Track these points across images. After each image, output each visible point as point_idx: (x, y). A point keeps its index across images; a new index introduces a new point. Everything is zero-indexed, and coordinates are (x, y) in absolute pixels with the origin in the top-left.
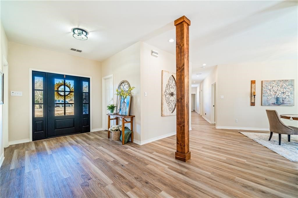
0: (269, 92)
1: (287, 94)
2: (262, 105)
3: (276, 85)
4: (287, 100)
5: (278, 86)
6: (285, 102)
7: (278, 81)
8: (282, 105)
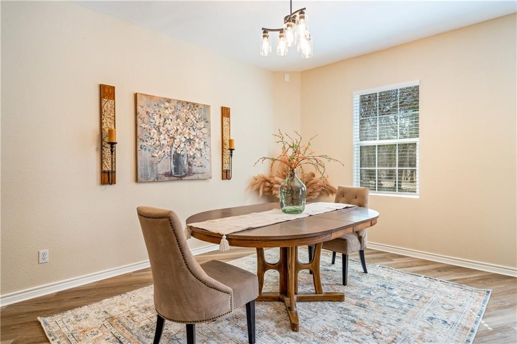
0: (156, 137)
1: (197, 145)
2: (137, 180)
3: (173, 113)
4: (198, 164)
5: (178, 117)
6: (195, 169)
7: (179, 102)
8: (187, 178)
